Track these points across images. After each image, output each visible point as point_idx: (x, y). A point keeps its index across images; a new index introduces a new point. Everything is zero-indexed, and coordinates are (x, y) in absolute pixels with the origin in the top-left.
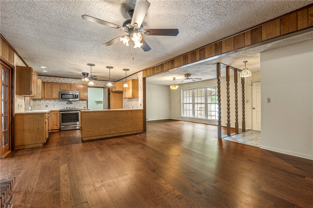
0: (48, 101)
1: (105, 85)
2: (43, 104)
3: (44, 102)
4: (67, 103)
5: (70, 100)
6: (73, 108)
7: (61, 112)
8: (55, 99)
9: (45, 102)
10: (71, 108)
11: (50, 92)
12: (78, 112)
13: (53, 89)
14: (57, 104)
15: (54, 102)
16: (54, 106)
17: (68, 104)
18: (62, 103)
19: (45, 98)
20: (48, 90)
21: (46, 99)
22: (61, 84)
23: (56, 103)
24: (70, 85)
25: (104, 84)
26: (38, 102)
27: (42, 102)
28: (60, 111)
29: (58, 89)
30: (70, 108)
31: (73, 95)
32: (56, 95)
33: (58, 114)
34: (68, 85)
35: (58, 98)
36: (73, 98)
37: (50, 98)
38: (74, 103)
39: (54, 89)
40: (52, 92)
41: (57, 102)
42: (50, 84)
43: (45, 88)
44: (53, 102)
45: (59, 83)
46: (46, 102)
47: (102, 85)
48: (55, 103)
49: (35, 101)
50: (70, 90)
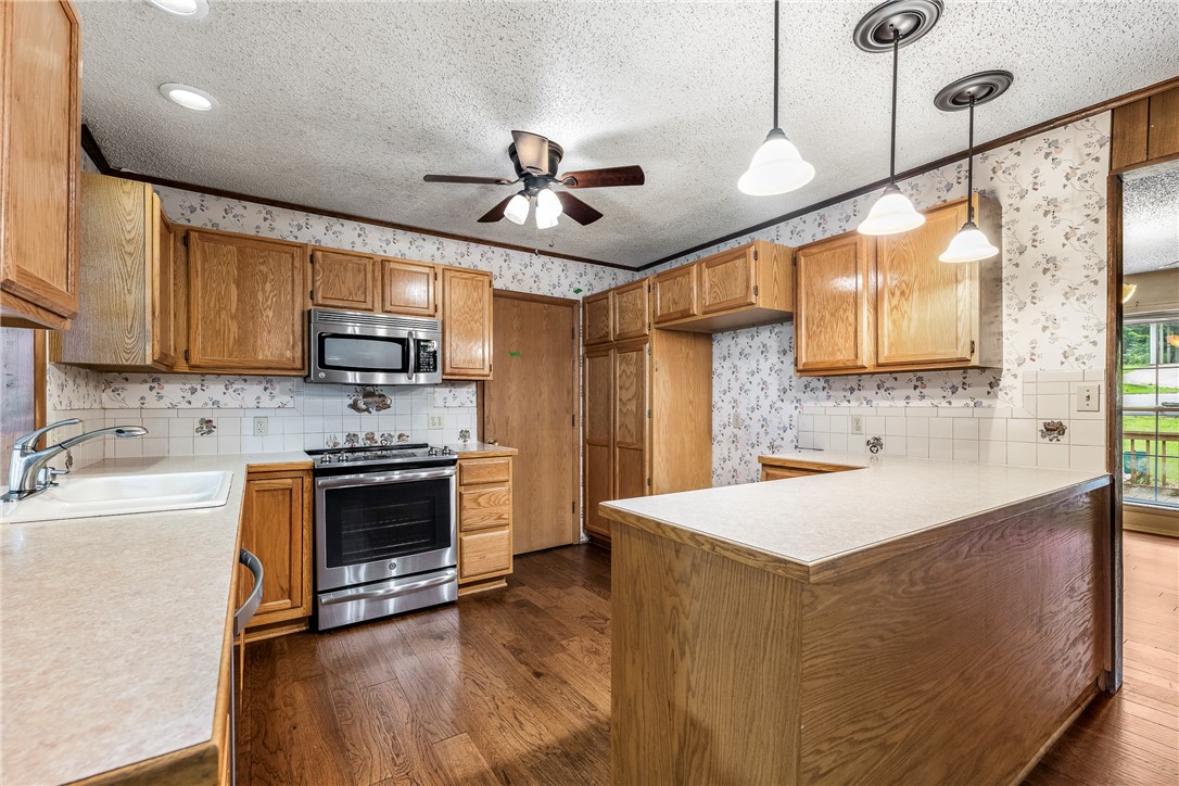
0: (215, 389)
1: (577, 286)
2: (173, 407)
3: (188, 395)
4: (354, 406)
5: (380, 378)
6: (395, 442)
7: (320, 481)
8: (267, 374)
9: (193, 391)
10: (377, 437)
11: (233, 317)
12: (448, 471)
13: (254, 295)
14: (282, 407)
15: (265, 397)
16: (260, 426)
17: (359, 410)
18: (318, 401)
19: (196, 359)
20: (220, 298)
21: (203, 372)
22: (319, 255)
23: (276, 402)
24: (378, 268)
25: (572, 277)
26: (135, 392)
27: (173, 391)
28: (317, 472)
29: (298, 290)
30: (370, 437)
31: (403, 342)
32: (277, 342)
33: (297, 494)
34: (369, 268)
35: (298, 364)
36: (405, 369)
37: (235, 360)
38: (396, 401)
39: (266, 294)
40: (247, 314)
41: (286, 399)
42: (233, 248)
43: (197, 283)
44: (252, 392)
45: (302, 247)
46: (200, 399)
47: (565, 283)
48: (266, 401)
49: (109, 383)
50: (378, 304)
